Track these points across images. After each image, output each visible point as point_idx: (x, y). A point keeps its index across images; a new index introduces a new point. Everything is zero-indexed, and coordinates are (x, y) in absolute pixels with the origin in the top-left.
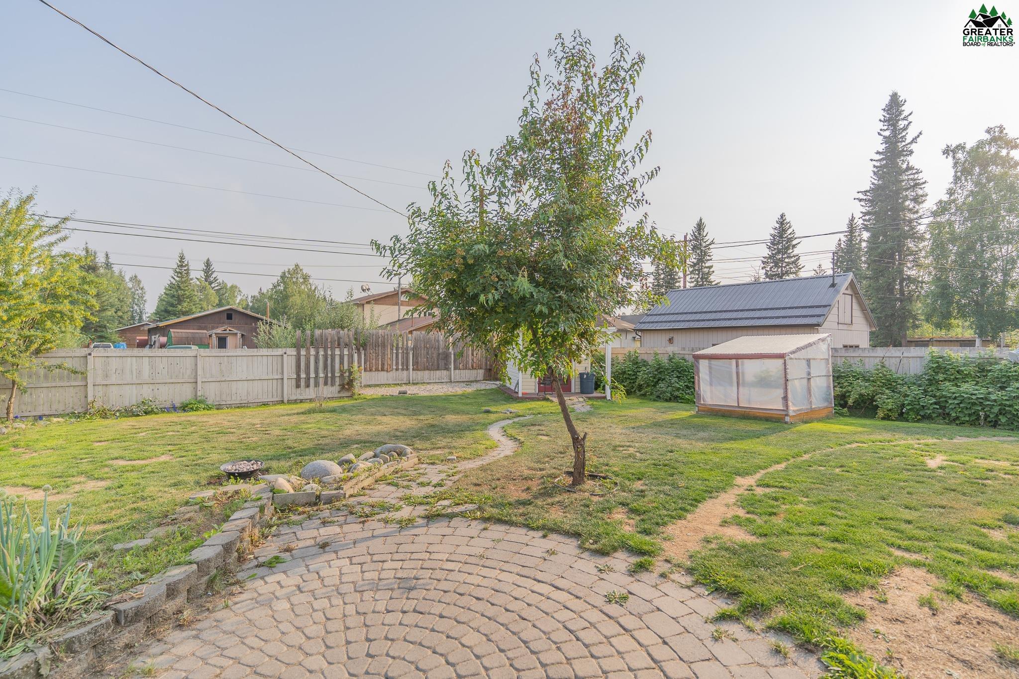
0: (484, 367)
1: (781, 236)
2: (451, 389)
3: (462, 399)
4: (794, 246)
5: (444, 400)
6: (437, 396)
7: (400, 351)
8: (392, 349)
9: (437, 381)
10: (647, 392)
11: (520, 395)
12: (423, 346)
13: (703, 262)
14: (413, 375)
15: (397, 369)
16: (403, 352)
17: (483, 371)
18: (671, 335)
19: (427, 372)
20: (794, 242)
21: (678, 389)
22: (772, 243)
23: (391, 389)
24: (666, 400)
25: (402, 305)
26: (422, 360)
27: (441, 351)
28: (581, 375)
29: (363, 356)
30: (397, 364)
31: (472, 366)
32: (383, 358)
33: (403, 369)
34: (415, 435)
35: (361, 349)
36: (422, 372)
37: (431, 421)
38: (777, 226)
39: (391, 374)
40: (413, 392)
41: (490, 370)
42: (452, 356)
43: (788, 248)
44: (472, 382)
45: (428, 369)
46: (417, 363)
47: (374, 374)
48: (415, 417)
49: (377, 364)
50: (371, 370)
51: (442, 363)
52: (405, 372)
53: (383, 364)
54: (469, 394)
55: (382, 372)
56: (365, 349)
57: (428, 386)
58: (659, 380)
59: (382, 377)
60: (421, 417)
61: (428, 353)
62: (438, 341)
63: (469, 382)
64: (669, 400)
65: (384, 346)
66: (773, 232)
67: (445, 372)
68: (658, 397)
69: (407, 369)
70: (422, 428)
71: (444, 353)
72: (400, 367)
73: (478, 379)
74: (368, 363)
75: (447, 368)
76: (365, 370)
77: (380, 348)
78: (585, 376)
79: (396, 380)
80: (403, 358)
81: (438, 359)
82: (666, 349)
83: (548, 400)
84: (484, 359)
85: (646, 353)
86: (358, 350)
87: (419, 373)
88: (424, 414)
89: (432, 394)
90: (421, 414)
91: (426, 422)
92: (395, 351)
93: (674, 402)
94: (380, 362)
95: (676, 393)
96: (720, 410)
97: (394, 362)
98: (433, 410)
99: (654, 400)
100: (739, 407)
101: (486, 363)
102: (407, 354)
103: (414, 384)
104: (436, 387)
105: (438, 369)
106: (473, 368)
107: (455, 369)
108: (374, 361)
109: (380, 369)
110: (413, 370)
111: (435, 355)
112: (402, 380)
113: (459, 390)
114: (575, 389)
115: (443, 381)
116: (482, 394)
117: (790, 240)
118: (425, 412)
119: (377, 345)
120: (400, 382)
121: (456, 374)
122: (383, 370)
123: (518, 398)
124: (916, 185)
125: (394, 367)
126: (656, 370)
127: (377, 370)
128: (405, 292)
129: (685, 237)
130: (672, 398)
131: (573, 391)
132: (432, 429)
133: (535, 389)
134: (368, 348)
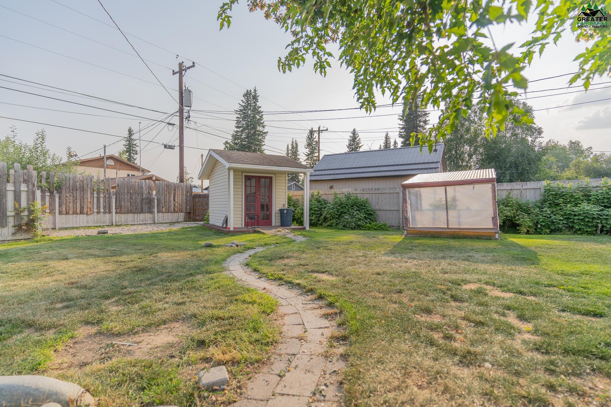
0: (184, 210)
1: (354, 141)
2: (156, 229)
3: (172, 236)
4: (360, 147)
5: (151, 237)
6: (143, 234)
7: (102, 195)
8: (92, 194)
9: (141, 223)
10: (332, 223)
11: (232, 229)
12: (126, 191)
13: (313, 153)
14: (115, 217)
15: (98, 213)
16: (105, 196)
17: (184, 214)
18: (332, 184)
19: (131, 215)
20: (360, 145)
21: (360, 220)
22: (349, 145)
23: (90, 230)
24: (352, 229)
25: (107, 168)
26: (126, 204)
27: (144, 196)
28: (281, 211)
29: (57, 199)
30: (98, 207)
31: (174, 210)
32: (82, 202)
33: (105, 213)
34: (109, 293)
35: (55, 192)
36: (126, 215)
37: (137, 263)
38: (352, 135)
39: (91, 218)
40: (116, 232)
41: (190, 213)
42: (156, 201)
43: (357, 148)
44: (174, 223)
45: (131, 212)
46: (121, 207)
47: (71, 217)
48: (115, 259)
49: (75, 207)
50: (67, 213)
51: (145, 207)
52: (107, 215)
53: (82, 208)
54: (176, 231)
55: (81, 216)
56: (60, 193)
57: (132, 227)
58: (342, 213)
59: (81, 220)
60: (123, 258)
61: (131, 198)
62: (142, 188)
63: (172, 223)
64: (353, 229)
65: (83, 189)
66: (349, 138)
67: (148, 216)
68: (344, 226)
69: (110, 212)
70: (122, 277)
71: (147, 198)
72: (102, 210)
73: (179, 220)
74: (64, 206)
75: (150, 212)
76: (60, 213)
77: (78, 192)
78: (285, 212)
79: (97, 222)
80: (105, 202)
81: (142, 204)
82: (342, 190)
83: (258, 232)
84: (184, 205)
85: (326, 194)
86: (51, 193)
87: (123, 216)
88: (127, 254)
89: (136, 233)
90: (122, 254)
91: (131, 265)
92: (95, 195)
93: (357, 229)
94: (78, 205)
95: (359, 223)
96: (429, 232)
97: (95, 206)
98: (139, 247)
99: (342, 229)
100: (448, 228)
101: (186, 208)
102: (110, 198)
103: (117, 226)
104: (140, 227)
105: (142, 212)
106: (175, 211)
107: (158, 212)
108: (71, 205)
109: (78, 211)
110: (116, 213)
111: (139, 200)
112: (104, 223)
113: (165, 229)
114: (275, 223)
115: (147, 222)
116: (189, 231)
117: (358, 144)
118: (129, 251)
119: (75, 189)
120: (102, 225)
121: (158, 217)
122: (82, 213)
123: (230, 232)
124: (426, 114)
125: (95, 210)
126: (339, 206)
127: (75, 213)
128: (111, 158)
129: (319, 128)
130: (356, 227)
131: (273, 224)
132: (141, 277)
133: (242, 224)
134: (64, 192)
